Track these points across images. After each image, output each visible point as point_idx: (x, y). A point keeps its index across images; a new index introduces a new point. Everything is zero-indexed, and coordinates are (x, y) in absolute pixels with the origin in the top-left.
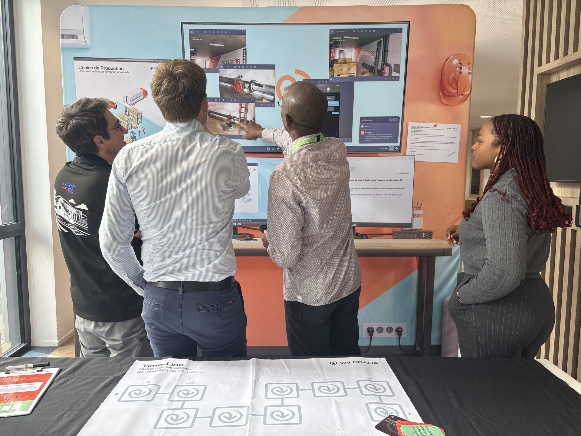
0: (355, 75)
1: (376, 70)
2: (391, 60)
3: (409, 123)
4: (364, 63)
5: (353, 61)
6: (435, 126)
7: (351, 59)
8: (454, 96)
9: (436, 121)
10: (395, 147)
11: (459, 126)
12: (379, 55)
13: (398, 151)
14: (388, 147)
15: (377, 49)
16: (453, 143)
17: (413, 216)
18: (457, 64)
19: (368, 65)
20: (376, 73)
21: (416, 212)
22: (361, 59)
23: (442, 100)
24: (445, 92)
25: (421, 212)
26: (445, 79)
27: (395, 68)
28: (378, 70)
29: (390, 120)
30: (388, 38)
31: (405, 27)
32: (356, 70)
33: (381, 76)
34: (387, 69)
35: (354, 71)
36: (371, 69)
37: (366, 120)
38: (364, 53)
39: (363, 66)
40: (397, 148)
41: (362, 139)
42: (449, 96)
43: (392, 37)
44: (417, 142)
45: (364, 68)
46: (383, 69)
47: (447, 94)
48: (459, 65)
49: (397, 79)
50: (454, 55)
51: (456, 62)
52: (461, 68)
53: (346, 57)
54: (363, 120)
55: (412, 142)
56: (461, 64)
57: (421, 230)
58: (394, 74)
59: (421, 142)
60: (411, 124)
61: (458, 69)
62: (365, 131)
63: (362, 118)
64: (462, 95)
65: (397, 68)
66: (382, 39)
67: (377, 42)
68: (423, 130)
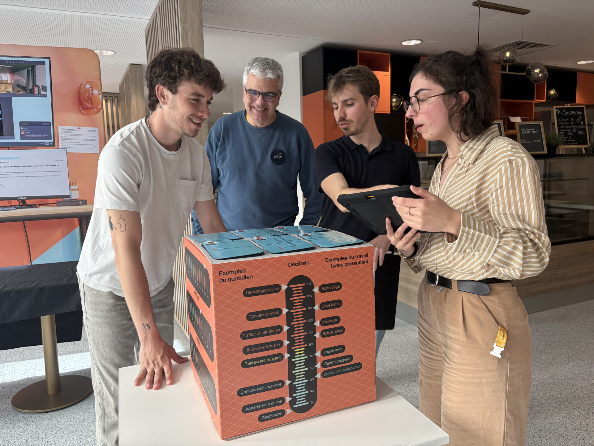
0: (12, 92)
1: (28, 89)
2: (38, 83)
3: (59, 126)
4: (17, 84)
5: (9, 82)
6: (79, 128)
7: (7, 81)
8: (90, 109)
9: (79, 126)
10: (50, 142)
11: (97, 129)
12: (29, 79)
13: (53, 145)
14: (44, 143)
15: (27, 75)
16: (94, 140)
17: (71, 190)
18: (89, 88)
19: (21, 86)
20: (28, 91)
21: (73, 187)
22: (15, 81)
23: (82, 111)
24: (83, 106)
25: (76, 187)
26: (82, 97)
27: (42, 89)
28: (30, 89)
29: (44, 124)
30: (35, 68)
31: (47, 61)
32: (12, 89)
33: (32, 93)
34: (36, 89)
35: (10, 89)
36: (24, 88)
37: (24, 124)
38: (17, 77)
39: (18, 87)
40: (51, 144)
41: (22, 137)
42: (87, 109)
43: (38, 67)
44: (67, 139)
45: (19, 88)
46: (33, 89)
47: (84, 107)
48: (91, 88)
49: (45, 96)
50: (86, 82)
51: (88, 86)
52: (93, 91)
53: (3, 80)
54: (22, 124)
55: (62, 139)
56: (92, 88)
57: (78, 199)
58: (42, 92)
59: (69, 139)
60: (60, 127)
61: (90, 91)
62: (24, 131)
63: (20, 122)
64: (96, 108)
65: (44, 88)
66: (30, 68)
67: (26, 70)
68: (70, 131)
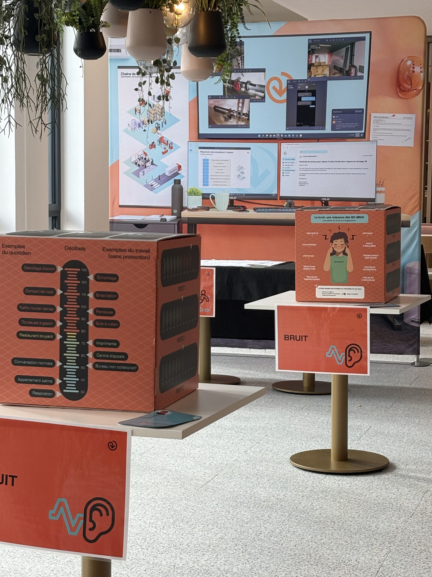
0: (328, 75)
2: (356, 63)
4: (335, 66)
5: (326, 64)
6: (393, 116)
7: (325, 62)
8: (409, 91)
9: (394, 112)
10: (361, 133)
11: (413, 116)
12: (347, 59)
13: (363, 137)
14: (354, 134)
15: (346, 54)
16: (409, 130)
17: (377, 192)
18: (411, 64)
19: (338, 67)
20: (345, 73)
21: (379, 189)
22: (332, 63)
23: (399, 94)
24: (401, 87)
25: (383, 189)
26: (401, 77)
27: (359, 69)
28: (346, 71)
29: (356, 111)
30: (354, 45)
31: (367, 36)
32: (329, 71)
33: (348, 75)
34: (353, 70)
35: (327, 72)
36: (341, 70)
37: (337, 112)
38: (335, 58)
39: (334, 68)
40: (362, 135)
41: (333, 128)
42: (405, 91)
43: (357, 44)
44: (379, 129)
45: (335, 70)
46: (350, 70)
47: (403, 89)
49: (361, 78)
50: (408, 57)
51: (409, 63)
52: (414, 68)
53: (321, 61)
54: (335, 112)
55: (375, 130)
56: (414, 65)
57: (383, 204)
58: (359, 74)
59: (381, 129)
60: (373, 115)
61: (411, 68)
62: (336, 121)
63: (333, 110)
64: (415, 90)
65: (361, 69)
66: (349, 46)
67: (345, 48)
68: (383, 120)
